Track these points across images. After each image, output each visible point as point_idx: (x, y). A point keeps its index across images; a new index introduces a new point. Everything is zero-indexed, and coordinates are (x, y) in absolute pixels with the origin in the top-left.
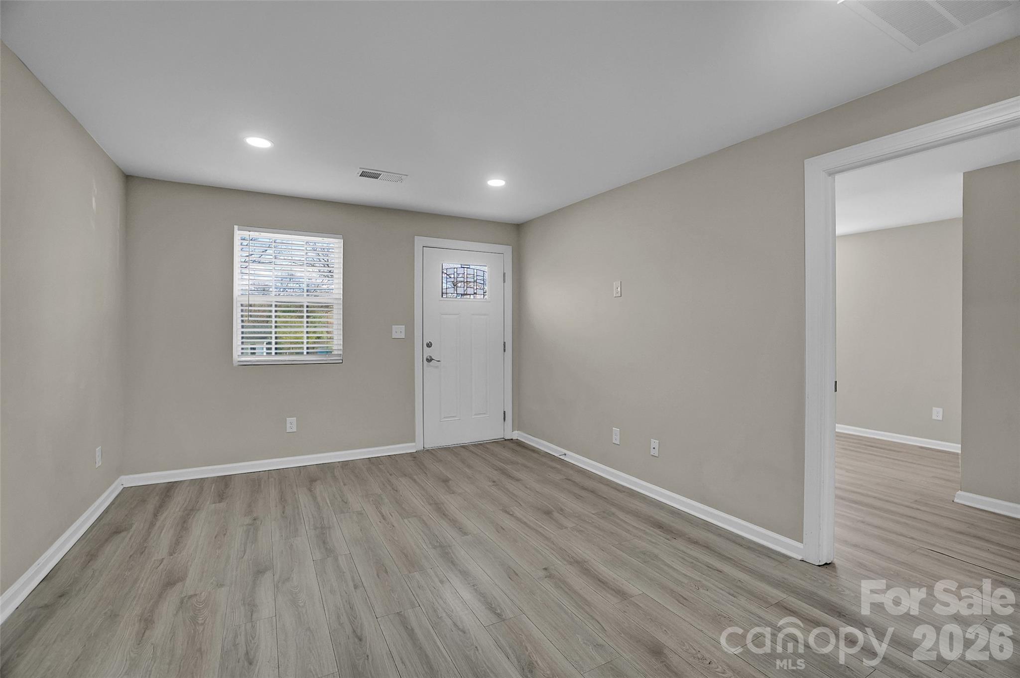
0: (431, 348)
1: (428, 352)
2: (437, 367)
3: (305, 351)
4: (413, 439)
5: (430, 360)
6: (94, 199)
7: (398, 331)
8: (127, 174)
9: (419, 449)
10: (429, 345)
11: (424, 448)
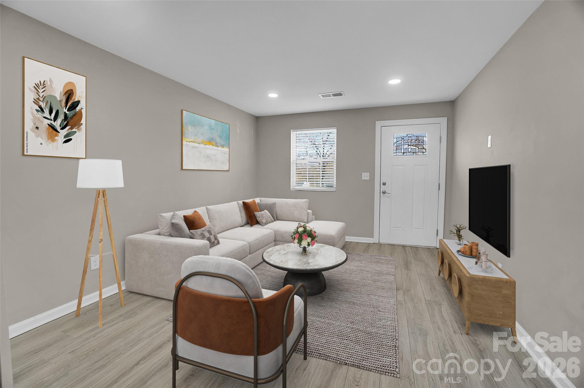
0: (385, 186)
1: (383, 188)
2: (389, 197)
3: (321, 185)
4: (372, 236)
5: (384, 193)
6: (238, 129)
7: (366, 176)
8: (257, 116)
9: (376, 242)
10: (384, 184)
11: (379, 242)
